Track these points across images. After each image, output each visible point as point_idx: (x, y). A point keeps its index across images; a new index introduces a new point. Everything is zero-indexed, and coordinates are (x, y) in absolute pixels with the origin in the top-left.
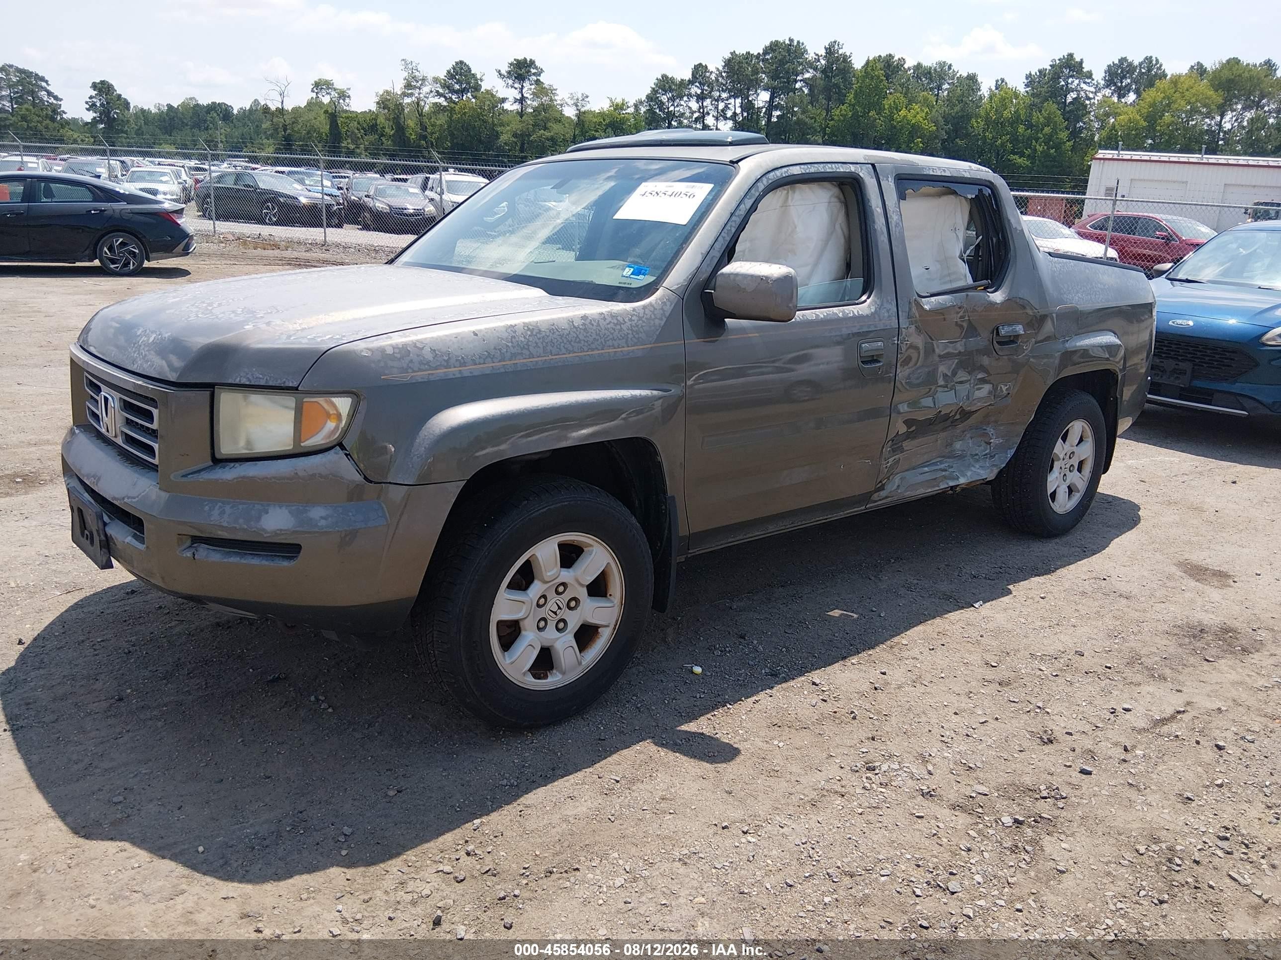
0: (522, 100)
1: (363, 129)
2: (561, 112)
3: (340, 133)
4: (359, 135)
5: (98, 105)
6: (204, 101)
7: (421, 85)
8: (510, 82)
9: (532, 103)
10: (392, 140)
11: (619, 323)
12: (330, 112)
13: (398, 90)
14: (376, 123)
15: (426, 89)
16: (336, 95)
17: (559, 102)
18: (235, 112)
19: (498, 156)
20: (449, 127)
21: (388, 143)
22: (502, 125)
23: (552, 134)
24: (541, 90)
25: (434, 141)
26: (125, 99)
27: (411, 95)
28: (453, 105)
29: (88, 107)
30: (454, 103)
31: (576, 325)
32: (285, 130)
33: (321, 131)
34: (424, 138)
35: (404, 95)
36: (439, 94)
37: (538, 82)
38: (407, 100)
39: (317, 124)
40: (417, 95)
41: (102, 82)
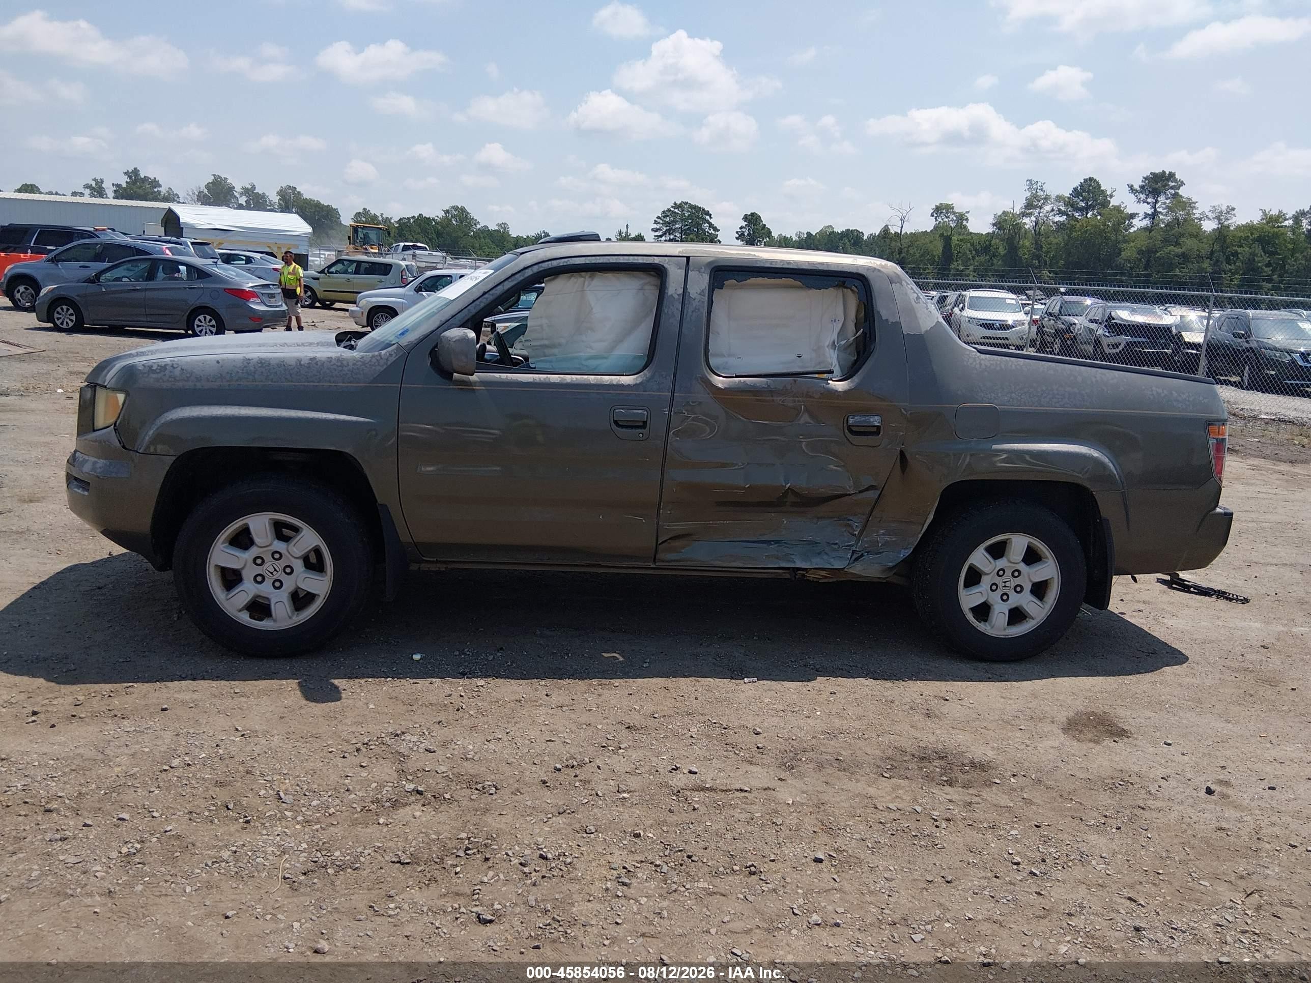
0: (1154, 216)
1: (976, 250)
2: (1199, 227)
3: (952, 254)
4: (970, 256)
5: (746, 234)
6: (839, 229)
7: (1043, 204)
8: (1143, 197)
9: (1165, 218)
10: (1003, 261)
11: (342, 366)
12: (945, 234)
13: (1017, 211)
14: (990, 245)
15: (1047, 208)
16: (955, 218)
17: (1197, 215)
18: (865, 237)
19: (1115, 275)
20: (1066, 245)
21: (998, 263)
22: (1125, 242)
23: (1183, 250)
24: (1181, 204)
25: (1047, 260)
26: (769, 229)
27: (1030, 215)
28: (1073, 223)
29: (737, 236)
30: (1077, 220)
31: (302, 363)
32: (900, 253)
33: (935, 254)
34: (1038, 257)
35: (1024, 215)
36: (1060, 212)
37: (1176, 195)
38: (1026, 220)
39: (931, 247)
40: (1036, 214)
41: (753, 214)
